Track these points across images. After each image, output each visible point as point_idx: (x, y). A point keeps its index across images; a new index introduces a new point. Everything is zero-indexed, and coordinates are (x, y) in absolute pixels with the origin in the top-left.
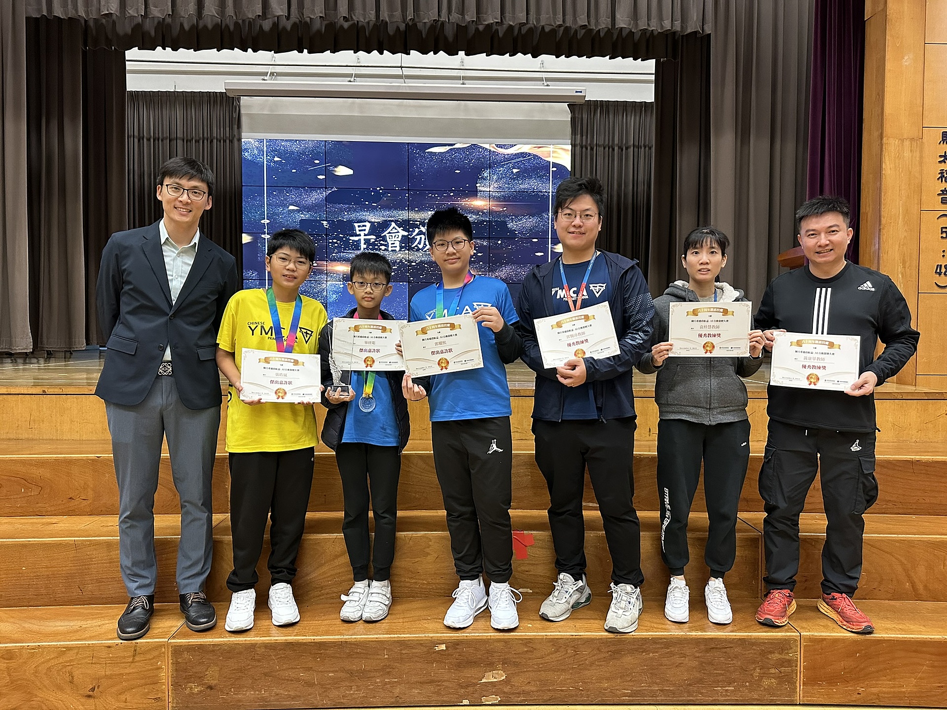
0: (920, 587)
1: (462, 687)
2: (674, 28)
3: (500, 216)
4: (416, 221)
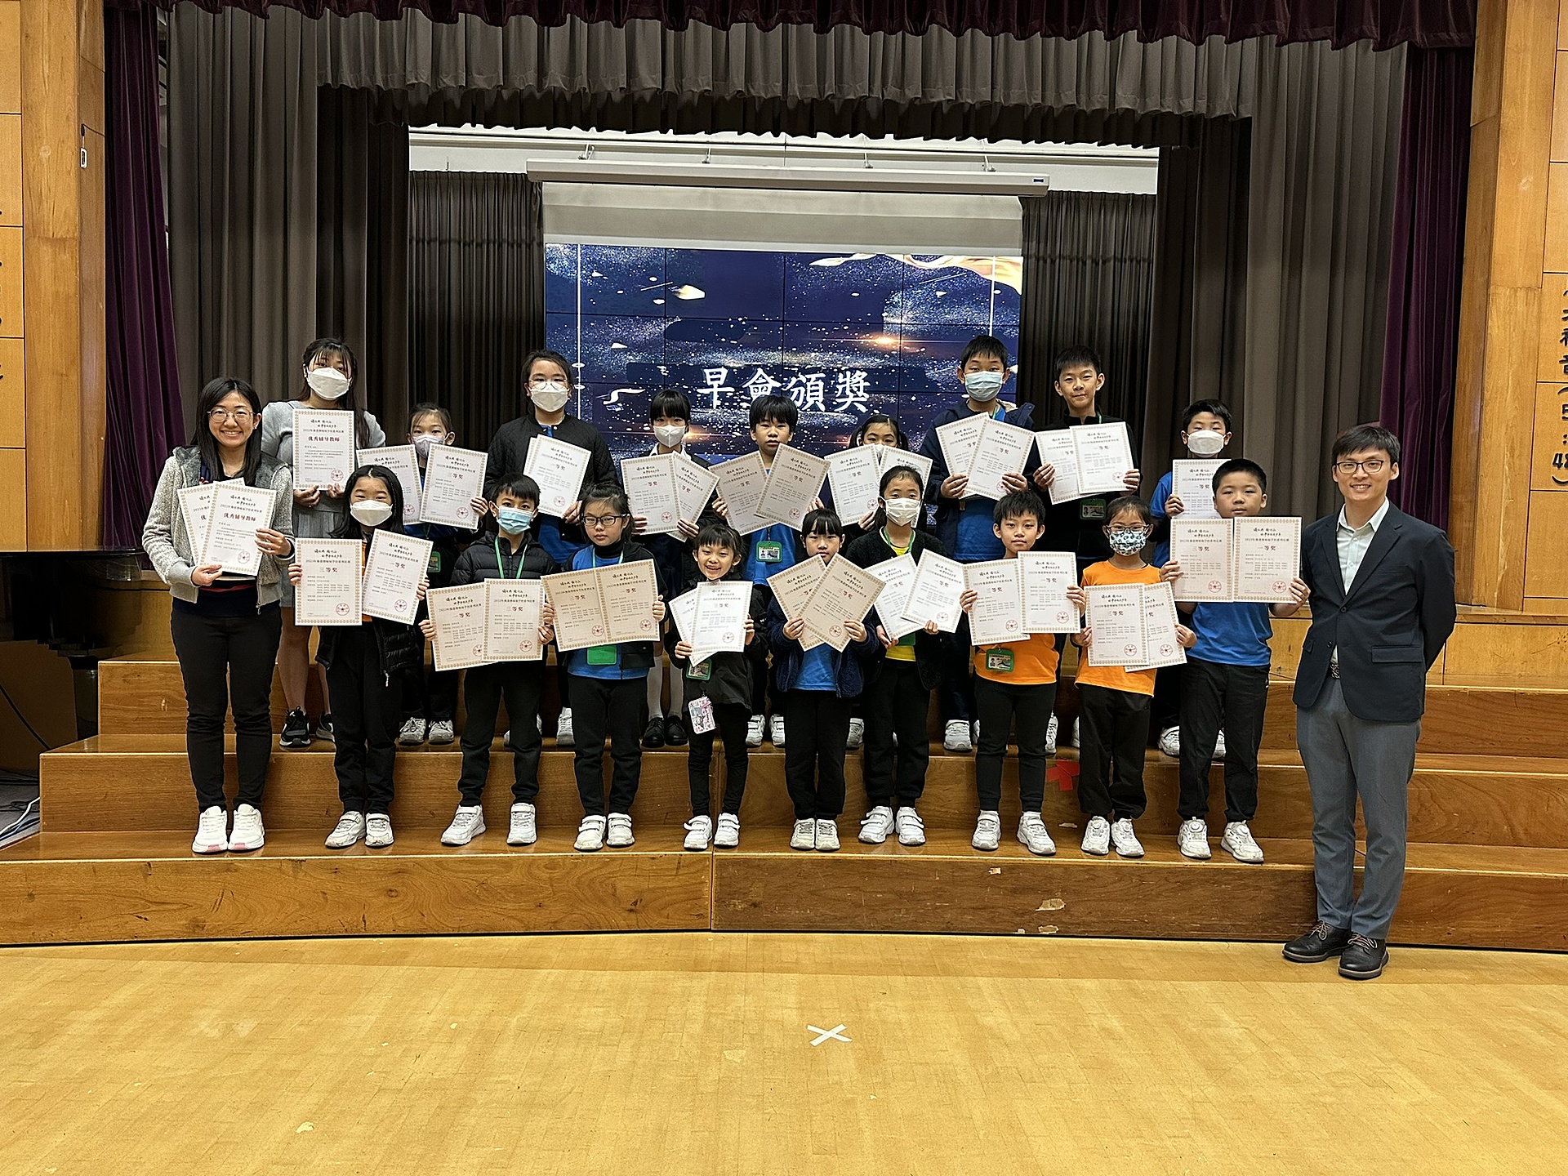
0: (1520, 831)
1: (1017, 915)
2: (1197, 110)
3: (915, 360)
4: (794, 367)
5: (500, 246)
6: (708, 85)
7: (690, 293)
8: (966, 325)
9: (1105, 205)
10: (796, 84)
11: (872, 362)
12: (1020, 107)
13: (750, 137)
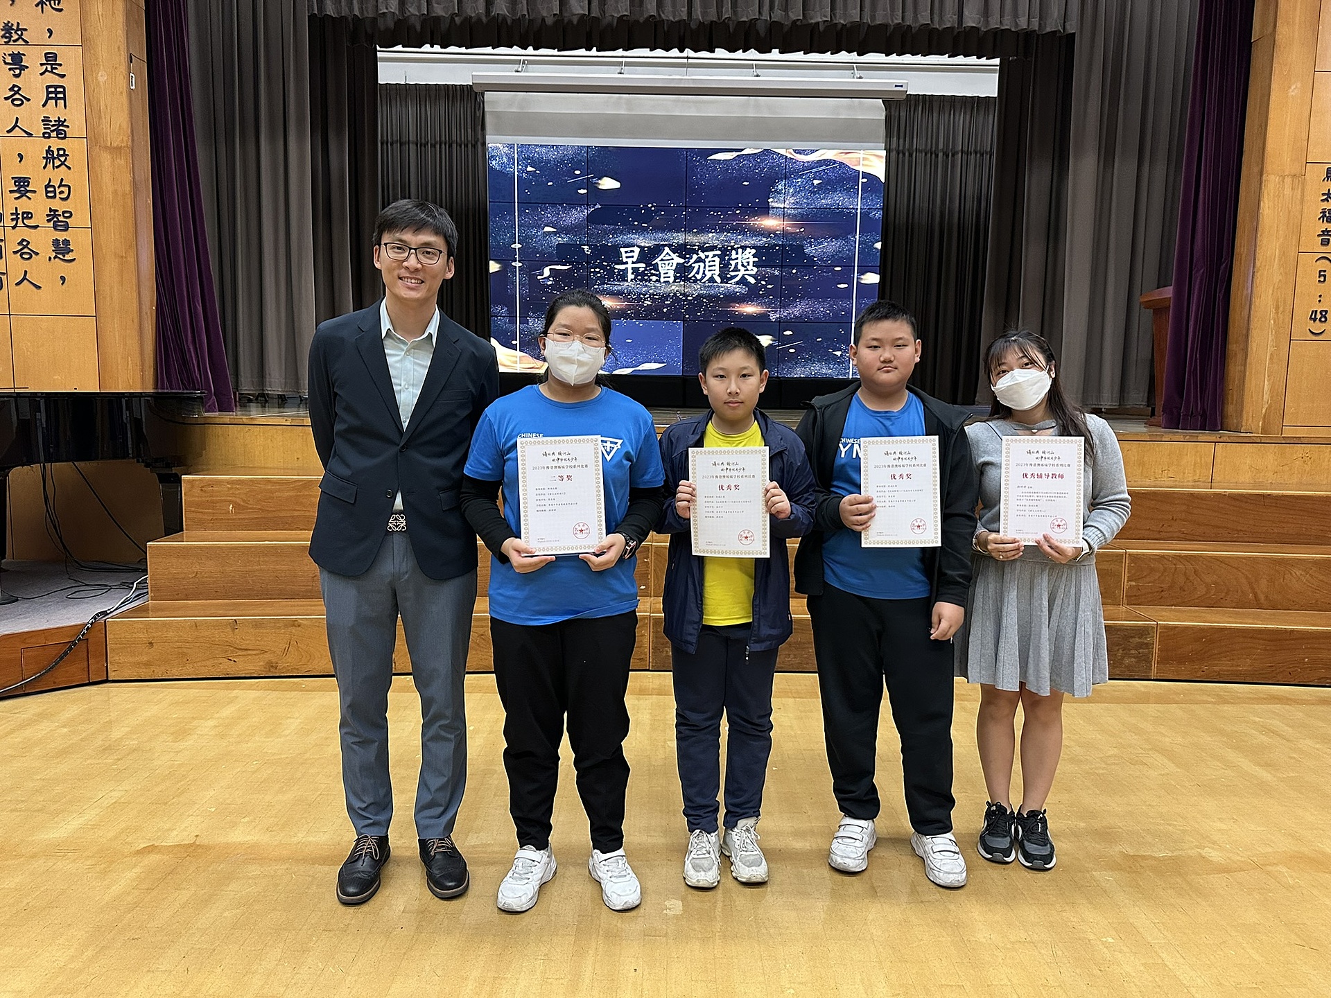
2: (1031, 27)
3: (796, 239)
4: (695, 245)
5: (450, 146)
6: (626, 10)
7: (608, 184)
8: (838, 209)
9: (954, 106)
10: (699, 10)
11: (759, 241)
12: (885, 26)
13: (659, 52)
